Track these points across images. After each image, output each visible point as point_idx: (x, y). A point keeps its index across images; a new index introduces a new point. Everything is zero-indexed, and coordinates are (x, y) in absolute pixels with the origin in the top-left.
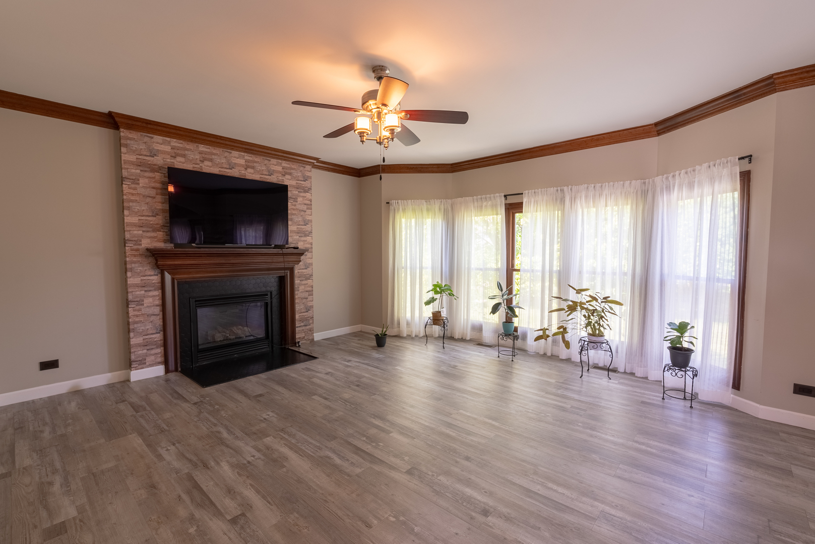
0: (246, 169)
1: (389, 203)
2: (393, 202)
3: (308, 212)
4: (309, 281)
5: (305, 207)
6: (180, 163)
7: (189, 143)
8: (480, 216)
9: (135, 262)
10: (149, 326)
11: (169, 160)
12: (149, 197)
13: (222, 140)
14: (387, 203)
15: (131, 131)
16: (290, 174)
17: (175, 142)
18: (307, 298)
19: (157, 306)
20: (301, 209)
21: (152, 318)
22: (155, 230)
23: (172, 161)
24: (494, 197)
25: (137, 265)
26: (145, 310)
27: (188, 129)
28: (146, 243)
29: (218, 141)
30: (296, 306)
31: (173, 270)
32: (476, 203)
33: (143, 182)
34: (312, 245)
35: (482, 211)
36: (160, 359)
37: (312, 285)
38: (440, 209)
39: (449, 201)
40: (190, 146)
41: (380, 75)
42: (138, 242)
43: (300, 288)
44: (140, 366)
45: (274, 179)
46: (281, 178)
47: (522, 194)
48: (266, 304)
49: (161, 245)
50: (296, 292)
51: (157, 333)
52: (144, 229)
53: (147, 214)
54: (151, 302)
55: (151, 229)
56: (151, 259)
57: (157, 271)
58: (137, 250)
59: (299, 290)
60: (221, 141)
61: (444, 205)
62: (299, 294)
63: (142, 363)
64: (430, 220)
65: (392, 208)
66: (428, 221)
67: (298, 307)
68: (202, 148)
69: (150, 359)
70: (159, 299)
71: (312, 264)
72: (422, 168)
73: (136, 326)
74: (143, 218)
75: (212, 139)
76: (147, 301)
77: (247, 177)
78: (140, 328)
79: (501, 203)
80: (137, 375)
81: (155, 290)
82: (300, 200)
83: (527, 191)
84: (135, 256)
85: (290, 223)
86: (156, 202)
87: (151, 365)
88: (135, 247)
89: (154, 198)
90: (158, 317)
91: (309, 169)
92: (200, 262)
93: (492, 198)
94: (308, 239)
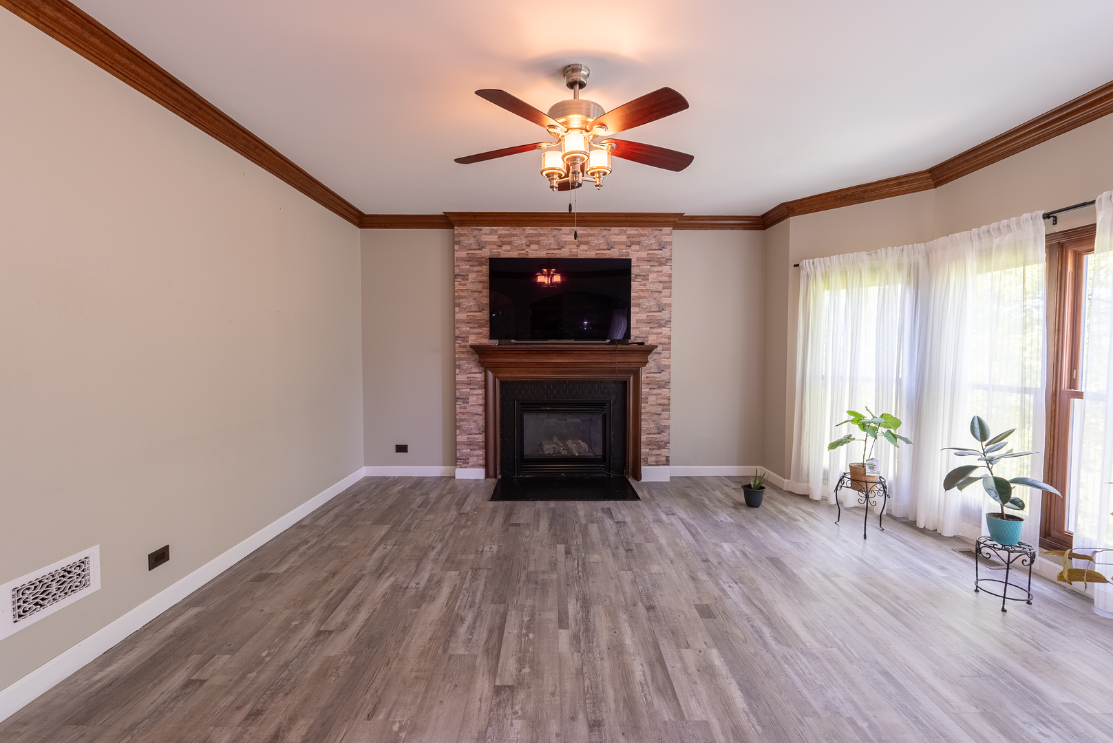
0: (578, 246)
1: (798, 265)
2: (805, 263)
3: (666, 292)
4: (664, 391)
5: (660, 287)
6: (507, 252)
7: (515, 228)
8: (988, 270)
9: (462, 359)
10: (473, 426)
11: (495, 251)
12: (477, 291)
13: (548, 216)
14: (795, 266)
15: (463, 228)
16: (639, 243)
17: (502, 230)
18: (660, 414)
19: (480, 405)
20: (654, 289)
21: (476, 417)
22: (480, 326)
23: (498, 251)
24: (1018, 223)
25: (464, 362)
26: (470, 409)
27: (511, 213)
28: (473, 340)
29: (544, 219)
30: (643, 423)
31: (494, 368)
32: (976, 243)
33: (472, 277)
34: (670, 339)
35: (991, 258)
36: (482, 462)
37: (669, 397)
38: (899, 266)
39: (921, 246)
40: (516, 231)
41: (570, 80)
42: (465, 339)
43: (650, 399)
44: (464, 465)
45: (614, 254)
46: (624, 251)
47: (1093, 202)
48: (604, 416)
49: (486, 341)
50: (643, 405)
51: (479, 434)
52: (471, 325)
53: (474, 309)
54: (476, 399)
55: (477, 325)
56: (476, 356)
57: (483, 369)
58: (465, 347)
59: (647, 402)
60: (548, 219)
61: (908, 255)
62: (647, 408)
63: (465, 462)
64: (876, 288)
65: (803, 273)
66: (872, 292)
67: (644, 425)
68: (529, 230)
69: (473, 460)
70: (482, 399)
71: (669, 367)
72: (866, 192)
73: (461, 423)
74: (470, 314)
75: (538, 218)
76: (472, 400)
77: (580, 256)
78: (465, 425)
79: (1035, 233)
80: (463, 474)
81: (479, 388)
82: (652, 277)
83: (1105, 194)
84: (463, 352)
85: (633, 309)
86: (482, 296)
87: (473, 466)
88: (463, 344)
89: (481, 292)
90: (481, 417)
91: (669, 232)
92: (520, 360)
93: (1014, 226)
94: (665, 330)
